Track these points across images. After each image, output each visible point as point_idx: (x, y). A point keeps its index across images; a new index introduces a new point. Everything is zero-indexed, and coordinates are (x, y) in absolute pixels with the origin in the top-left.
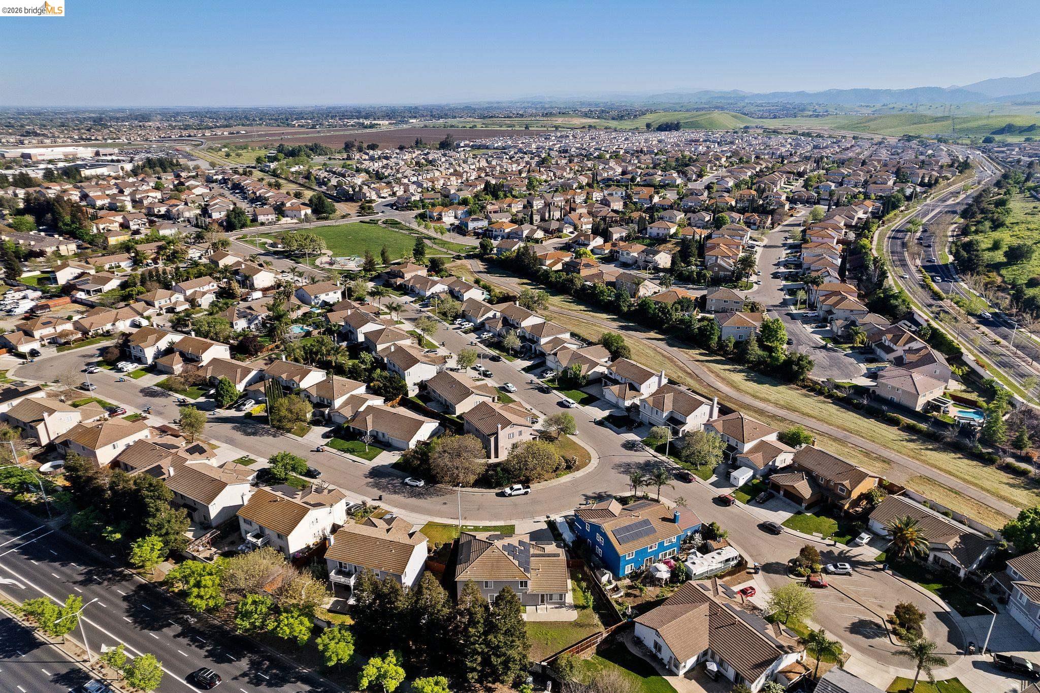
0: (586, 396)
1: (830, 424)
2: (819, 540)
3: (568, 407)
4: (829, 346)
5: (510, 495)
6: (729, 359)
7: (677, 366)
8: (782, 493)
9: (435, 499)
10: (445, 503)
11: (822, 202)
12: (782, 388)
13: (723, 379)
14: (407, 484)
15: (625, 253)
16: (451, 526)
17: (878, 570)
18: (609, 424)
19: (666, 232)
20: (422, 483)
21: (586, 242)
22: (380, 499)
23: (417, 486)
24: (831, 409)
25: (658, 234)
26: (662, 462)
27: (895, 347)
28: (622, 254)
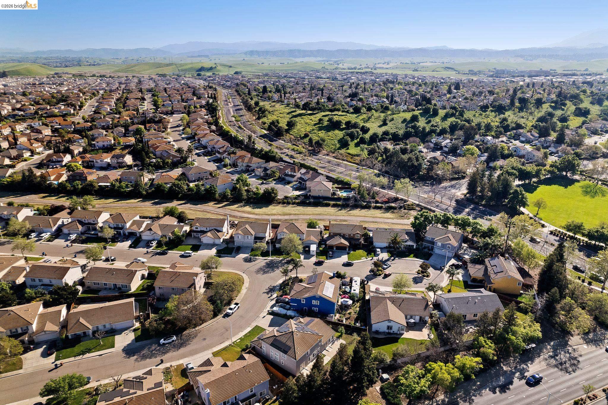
0: (191, 246)
1: (310, 215)
2: (366, 260)
3: (190, 256)
4: (264, 182)
5: (233, 313)
6: (230, 202)
7: (213, 213)
8: (335, 248)
9: (195, 341)
10: (205, 339)
11: (175, 113)
12: (271, 207)
13: (243, 212)
14: (164, 344)
15: (99, 161)
16: (227, 347)
17: (393, 260)
18: (223, 255)
19: (109, 143)
20: (175, 338)
21: (59, 159)
22: (162, 361)
23: (173, 341)
24: (301, 209)
25: (104, 145)
26: (272, 260)
27: (295, 174)
28: (96, 162)
